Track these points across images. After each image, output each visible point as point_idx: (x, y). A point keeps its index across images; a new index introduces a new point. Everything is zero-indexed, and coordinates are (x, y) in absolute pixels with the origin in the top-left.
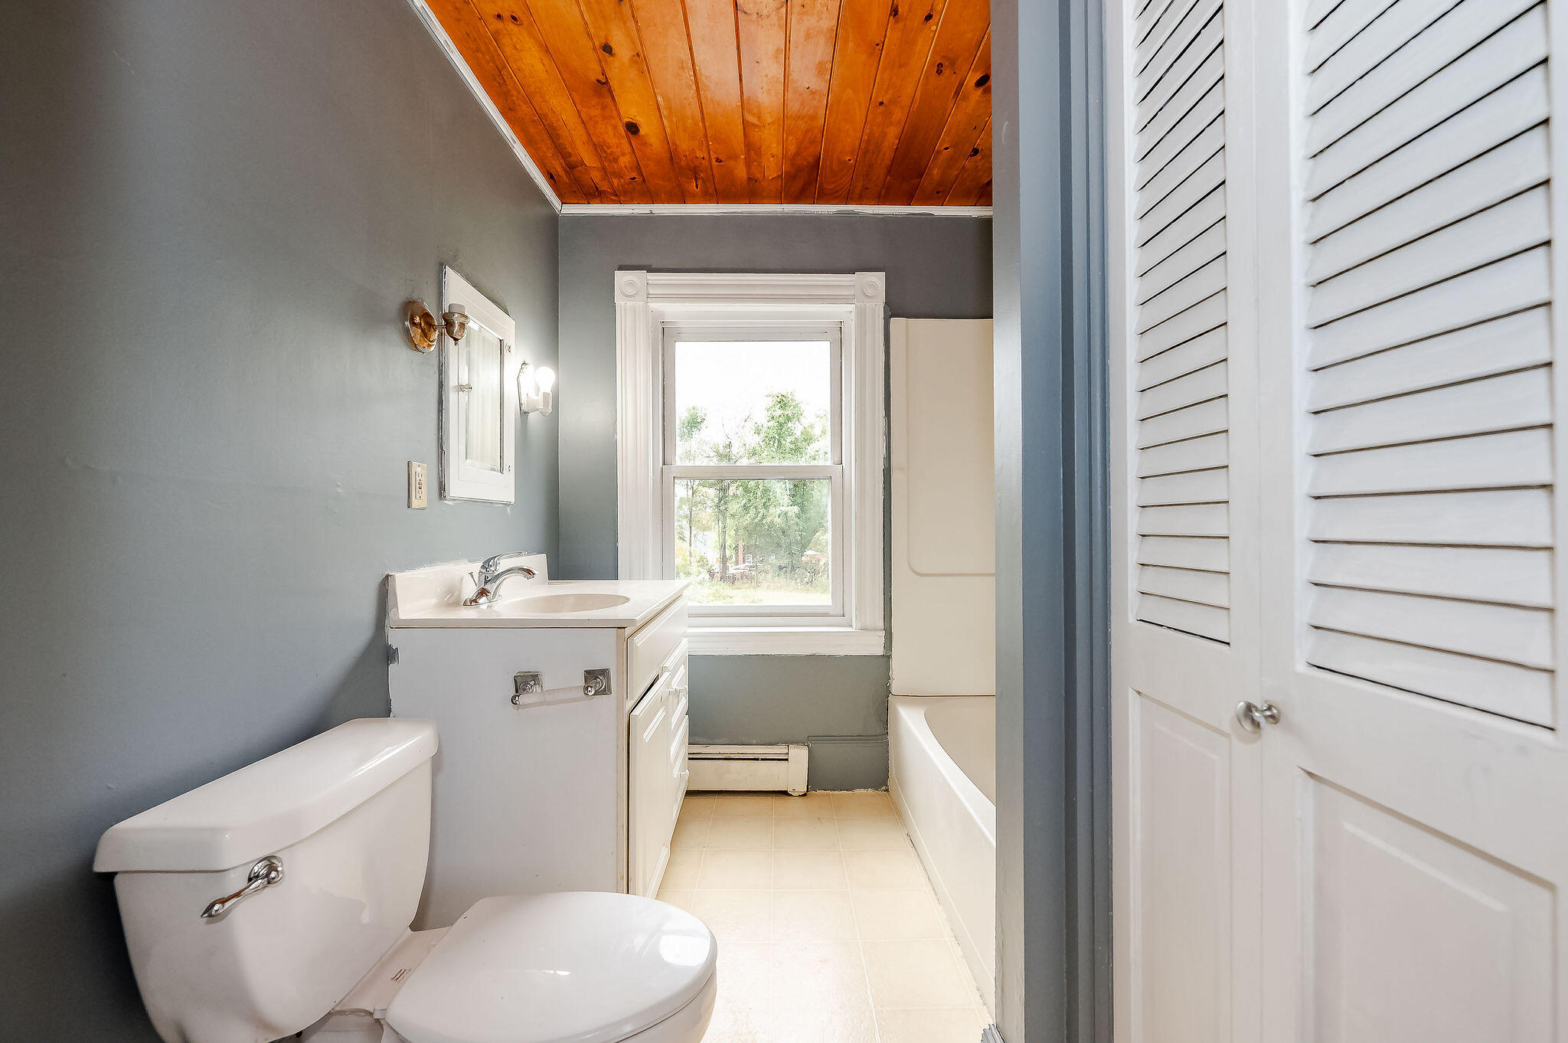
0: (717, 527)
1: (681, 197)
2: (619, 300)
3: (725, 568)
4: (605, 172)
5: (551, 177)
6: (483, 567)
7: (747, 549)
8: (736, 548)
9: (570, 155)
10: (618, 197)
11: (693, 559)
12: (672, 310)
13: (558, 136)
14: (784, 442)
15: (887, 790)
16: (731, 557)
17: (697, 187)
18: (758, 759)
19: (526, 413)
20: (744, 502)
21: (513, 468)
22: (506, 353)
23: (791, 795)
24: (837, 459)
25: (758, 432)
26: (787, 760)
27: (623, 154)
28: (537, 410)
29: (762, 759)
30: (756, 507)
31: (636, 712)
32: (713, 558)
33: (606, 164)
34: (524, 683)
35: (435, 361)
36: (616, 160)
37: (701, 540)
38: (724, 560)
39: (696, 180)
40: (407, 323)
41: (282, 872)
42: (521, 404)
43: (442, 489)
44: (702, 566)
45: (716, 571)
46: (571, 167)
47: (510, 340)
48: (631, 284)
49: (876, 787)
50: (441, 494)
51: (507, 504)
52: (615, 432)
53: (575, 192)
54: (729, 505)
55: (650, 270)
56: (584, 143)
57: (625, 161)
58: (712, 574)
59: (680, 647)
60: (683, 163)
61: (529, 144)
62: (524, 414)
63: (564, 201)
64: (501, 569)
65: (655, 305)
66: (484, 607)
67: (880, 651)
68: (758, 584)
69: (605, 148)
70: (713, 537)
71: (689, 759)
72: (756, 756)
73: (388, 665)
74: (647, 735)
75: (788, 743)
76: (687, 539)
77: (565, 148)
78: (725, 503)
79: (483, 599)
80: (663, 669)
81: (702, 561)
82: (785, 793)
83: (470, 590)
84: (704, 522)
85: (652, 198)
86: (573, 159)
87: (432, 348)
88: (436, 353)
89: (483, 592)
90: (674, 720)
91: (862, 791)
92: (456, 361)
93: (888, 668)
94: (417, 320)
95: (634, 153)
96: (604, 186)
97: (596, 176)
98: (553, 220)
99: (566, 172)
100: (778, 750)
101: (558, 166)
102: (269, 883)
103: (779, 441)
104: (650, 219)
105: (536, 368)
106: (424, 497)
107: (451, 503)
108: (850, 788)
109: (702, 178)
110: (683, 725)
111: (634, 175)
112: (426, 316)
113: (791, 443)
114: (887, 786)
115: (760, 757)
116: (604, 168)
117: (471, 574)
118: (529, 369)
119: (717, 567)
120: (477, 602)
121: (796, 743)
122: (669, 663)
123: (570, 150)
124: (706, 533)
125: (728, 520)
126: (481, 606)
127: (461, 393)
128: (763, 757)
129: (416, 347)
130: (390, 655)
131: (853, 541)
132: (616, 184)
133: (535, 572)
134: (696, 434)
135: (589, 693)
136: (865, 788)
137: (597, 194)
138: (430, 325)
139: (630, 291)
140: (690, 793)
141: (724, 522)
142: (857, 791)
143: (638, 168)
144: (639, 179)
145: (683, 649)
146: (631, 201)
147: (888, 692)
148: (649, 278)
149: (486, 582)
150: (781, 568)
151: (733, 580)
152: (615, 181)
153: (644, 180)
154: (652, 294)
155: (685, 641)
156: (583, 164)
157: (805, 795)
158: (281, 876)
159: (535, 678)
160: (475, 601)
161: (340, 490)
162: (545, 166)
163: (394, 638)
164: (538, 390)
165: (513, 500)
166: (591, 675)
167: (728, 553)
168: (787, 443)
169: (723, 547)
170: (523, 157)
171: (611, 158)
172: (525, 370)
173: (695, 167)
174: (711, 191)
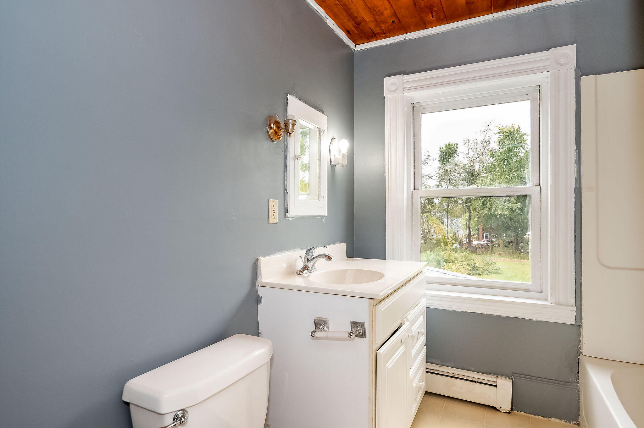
0: (465, 216)
1: (424, 25)
2: (387, 95)
3: (470, 242)
4: (377, 22)
5: (348, 33)
6: (306, 253)
7: (485, 230)
8: (478, 229)
9: (356, 18)
10: (385, 34)
11: (449, 235)
12: (418, 96)
13: (349, 9)
14: (511, 162)
15: (578, 424)
16: (474, 234)
17: (433, 17)
18: (475, 382)
19: (334, 165)
20: (482, 200)
21: (326, 197)
22: (322, 135)
23: (499, 410)
24: (536, 182)
25: (492, 155)
26: (496, 386)
27: (386, 10)
28: (340, 163)
29: (478, 382)
30: (490, 204)
31: (381, 351)
32: (462, 234)
33: (377, 17)
34: (319, 324)
35: (283, 145)
36: (382, 14)
37: (454, 224)
38: (469, 236)
39: (432, 13)
40: (268, 128)
41: (187, 419)
42: (331, 161)
43: (286, 212)
44: (456, 240)
45: (464, 243)
46: (358, 24)
47: (324, 127)
48: (393, 84)
49: (569, 420)
50: (285, 215)
51: (323, 217)
52: (384, 172)
53: (362, 37)
54: (473, 203)
55: (405, 74)
56: (363, 9)
57: (387, 12)
58: (461, 244)
59: (421, 303)
60: (422, 5)
61: (335, 18)
62: (333, 166)
63: (357, 44)
64: (316, 254)
65: (408, 94)
66: (306, 275)
67: (572, 321)
68: (493, 252)
69: (375, 9)
70: (462, 222)
71: (427, 372)
72: (474, 379)
73: (258, 305)
74: (390, 364)
75: (497, 374)
76: (446, 223)
77: (353, 15)
78: (470, 201)
79: (305, 272)
80: (405, 320)
81: (456, 238)
82: (494, 408)
83: (300, 265)
84: (457, 213)
85: (406, 30)
86: (359, 19)
87: (281, 139)
88: (283, 141)
89: (305, 268)
90: (414, 352)
91: (556, 420)
92: (294, 144)
93: (579, 335)
94: (272, 125)
95: (392, 7)
96: (377, 30)
97: (372, 25)
98: (351, 55)
99: (356, 27)
100: (490, 378)
101: (351, 25)
102: (180, 423)
103: (508, 161)
104: (405, 42)
105: (339, 140)
106: (276, 217)
107: (291, 219)
108: (546, 415)
109: (436, 11)
110: (422, 352)
111: (394, 19)
112: (277, 123)
113: (516, 162)
114: (577, 420)
115: (476, 380)
116: (376, 20)
117: (301, 257)
118: (336, 141)
119: (465, 240)
120: (303, 273)
121: (504, 375)
122: (410, 316)
123: (356, 15)
124: (458, 219)
125: (472, 212)
126: (305, 275)
127: (296, 160)
128: (479, 381)
129: (272, 140)
130: (258, 300)
131: (549, 240)
132: (384, 28)
133: (332, 258)
134: (451, 161)
135: (351, 337)
136: (559, 418)
137: (373, 35)
138: (278, 127)
139: (393, 88)
140: (427, 393)
141: (470, 212)
142: (552, 419)
143: (395, 15)
144: (396, 21)
145: (423, 304)
146: (394, 35)
147: (579, 352)
148: (404, 78)
149: (308, 261)
150: (509, 242)
151: (475, 249)
152: (383, 26)
153: (400, 21)
154: (406, 88)
155: (424, 300)
156: (364, 20)
157: (509, 413)
158: (186, 421)
159: (325, 321)
160: (302, 272)
161: (234, 218)
162: (344, 27)
163: (261, 291)
164: (340, 152)
165: (326, 215)
166: (354, 325)
167: (472, 232)
168: (513, 162)
169: (469, 228)
170: (332, 25)
171: (379, 13)
172: (333, 142)
173: (430, 5)
174: (442, 16)
